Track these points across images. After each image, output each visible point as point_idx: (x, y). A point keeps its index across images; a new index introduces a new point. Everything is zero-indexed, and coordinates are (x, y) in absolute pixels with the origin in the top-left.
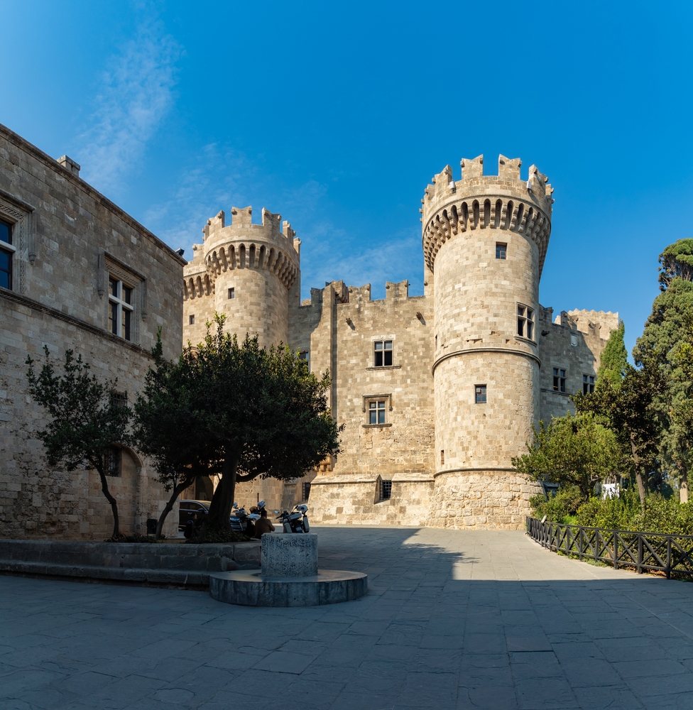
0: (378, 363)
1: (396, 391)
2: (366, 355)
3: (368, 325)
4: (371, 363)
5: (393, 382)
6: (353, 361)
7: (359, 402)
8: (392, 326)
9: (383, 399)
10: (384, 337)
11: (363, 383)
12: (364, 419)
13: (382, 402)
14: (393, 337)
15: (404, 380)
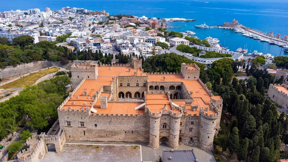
0: (192, 124)
1: (194, 127)
2: (190, 123)
3: (191, 119)
4: (191, 124)
5: (194, 126)
6: (188, 123)
7: (188, 128)
8: (194, 120)
9: (192, 128)
10: (193, 121)
11: (189, 126)
12: (189, 130)
13: (192, 129)
14: (194, 121)
15: (195, 126)
